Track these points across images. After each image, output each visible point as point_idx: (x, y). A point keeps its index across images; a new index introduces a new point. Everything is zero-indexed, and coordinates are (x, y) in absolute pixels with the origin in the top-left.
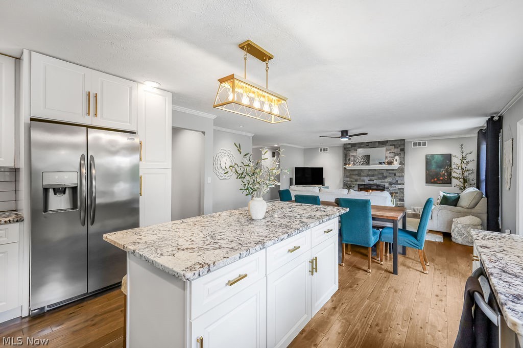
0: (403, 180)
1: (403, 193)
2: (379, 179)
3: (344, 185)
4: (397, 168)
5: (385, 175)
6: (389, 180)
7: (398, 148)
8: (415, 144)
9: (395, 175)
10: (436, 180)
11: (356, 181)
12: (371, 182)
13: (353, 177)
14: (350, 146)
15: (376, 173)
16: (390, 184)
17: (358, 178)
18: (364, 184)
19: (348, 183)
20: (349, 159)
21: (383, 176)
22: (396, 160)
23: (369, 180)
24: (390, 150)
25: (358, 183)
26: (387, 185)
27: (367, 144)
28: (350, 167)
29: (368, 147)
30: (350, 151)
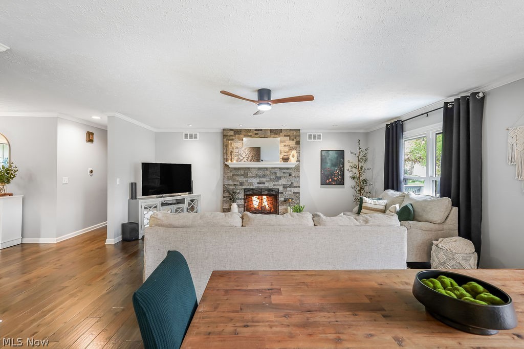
0: (298, 182)
1: (299, 198)
2: (271, 180)
3: (224, 191)
4: (293, 166)
5: (278, 175)
6: (283, 181)
7: (293, 140)
8: (310, 137)
9: (290, 175)
10: (330, 180)
11: (241, 184)
12: (261, 186)
13: (238, 178)
14: (232, 133)
15: (268, 172)
16: (285, 187)
17: (245, 179)
18: (253, 189)
19: (230, 187)
20: (231, 153)
21: (276, 177)
22: (293, 156)
23: (258, 183)
24: (284, 142)
25: (244, 187)
26: (281, 189)
27: (256, 132)
28: (234, 163)
29: (257, 136)
30: (232, 140)
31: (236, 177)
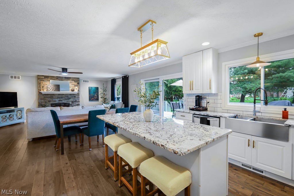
0: (79, 100)
2: (66, 99)
3: (39, 105)
4: (76, 93)
6: (72, 100)
7: (76, 82)
8: (84, 81)
9: (75, 97)
10: (93, 99)
11: (49, 101)
13: (47, 99)
14: (43, 77)
15: (64, 96)
16: (72, 102)
17: (51, 99)
18: (56, 104)
19: (43, 103)
20: (43, 87)
21: (68, 98)
22: (76, 89)
23: (59, 101)
24: (72, 83)
25: (51, 103)
26: (71, 103)
28: (44, 91)
29: (58, 79)
30: (43, 81)
31: (46, 98)
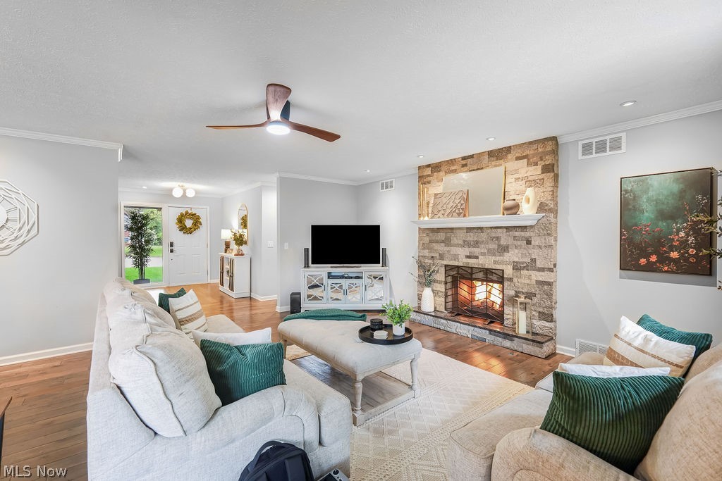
0: (551, 258)
1: (549, 295)
2: (491, 252)
3: (419, 267)
4: (531, 223)
5: (503, 242)
6: (513, 256)
7: (536, 164)
8: (587, 149)
9: (529, 243)
10: (653, 258)
11: (442, 257)
12: (472, 262)
13: (436, 246)
14: (428, 171)
15: (484, 236)
16: (517, 267)
17: (446, 249)
18: (458, 267)
19: (427, 261)
21: (499, 246)
22: (528, 201)
23: (468, 257)
24: (516, 171)
25: (445, 262)
26: (509, 271)
27: (464, 162)
29: (465, 169)
30: (429, 182)
31: (434, 244)
